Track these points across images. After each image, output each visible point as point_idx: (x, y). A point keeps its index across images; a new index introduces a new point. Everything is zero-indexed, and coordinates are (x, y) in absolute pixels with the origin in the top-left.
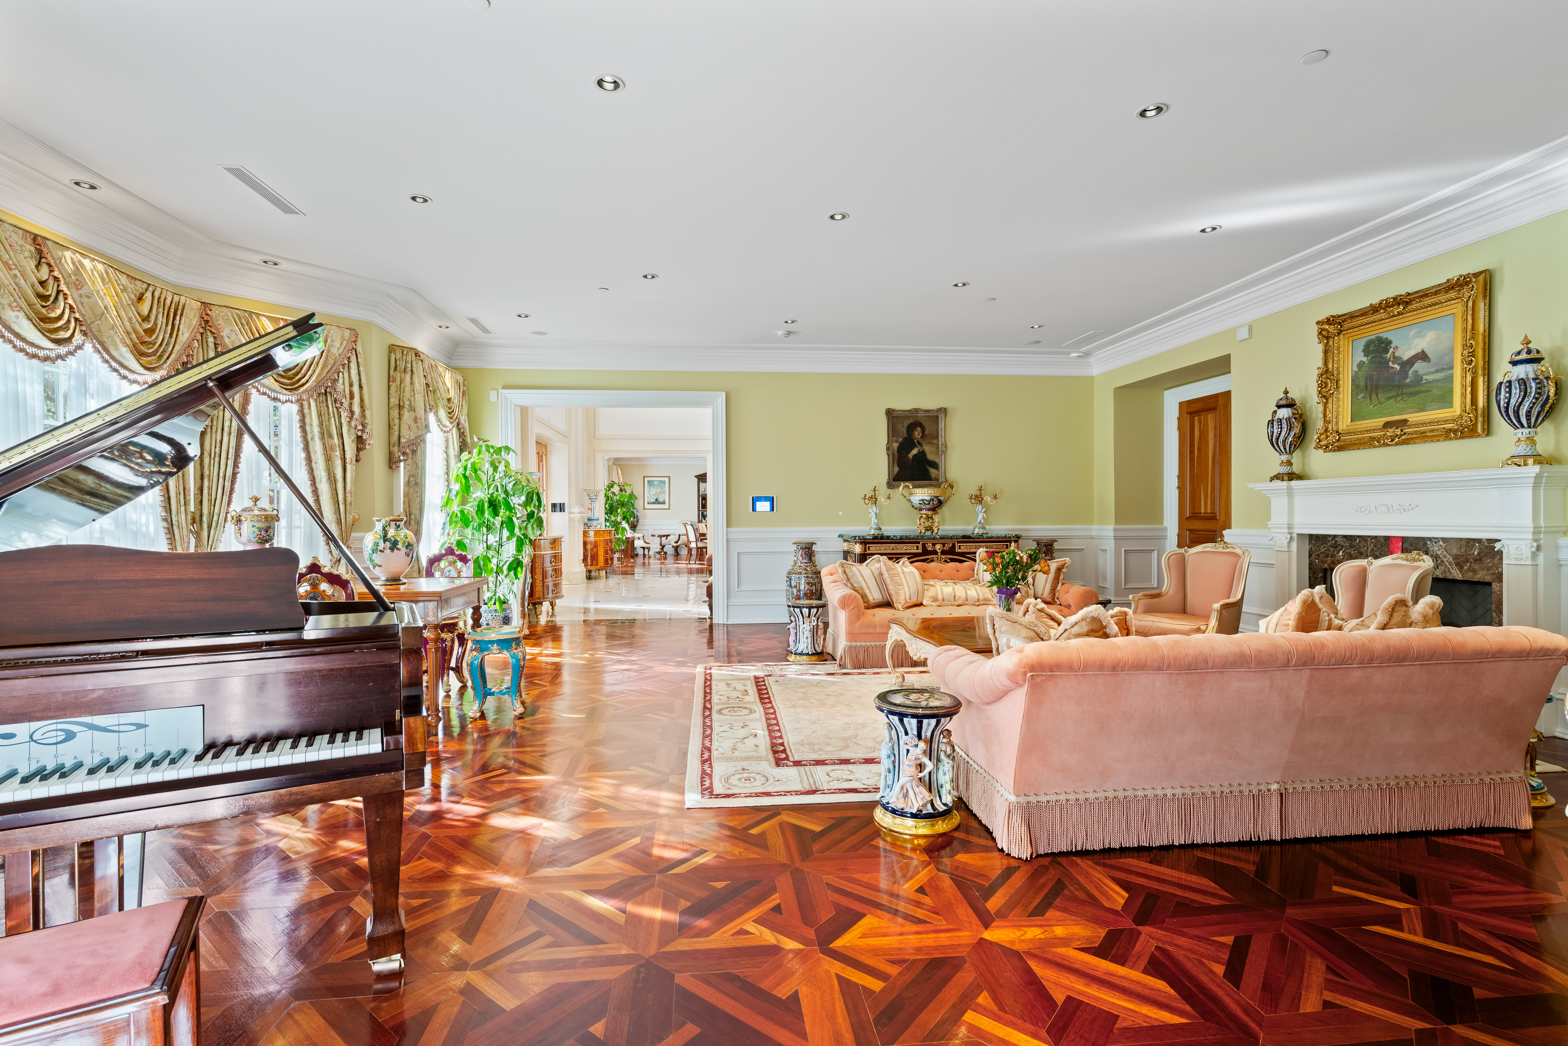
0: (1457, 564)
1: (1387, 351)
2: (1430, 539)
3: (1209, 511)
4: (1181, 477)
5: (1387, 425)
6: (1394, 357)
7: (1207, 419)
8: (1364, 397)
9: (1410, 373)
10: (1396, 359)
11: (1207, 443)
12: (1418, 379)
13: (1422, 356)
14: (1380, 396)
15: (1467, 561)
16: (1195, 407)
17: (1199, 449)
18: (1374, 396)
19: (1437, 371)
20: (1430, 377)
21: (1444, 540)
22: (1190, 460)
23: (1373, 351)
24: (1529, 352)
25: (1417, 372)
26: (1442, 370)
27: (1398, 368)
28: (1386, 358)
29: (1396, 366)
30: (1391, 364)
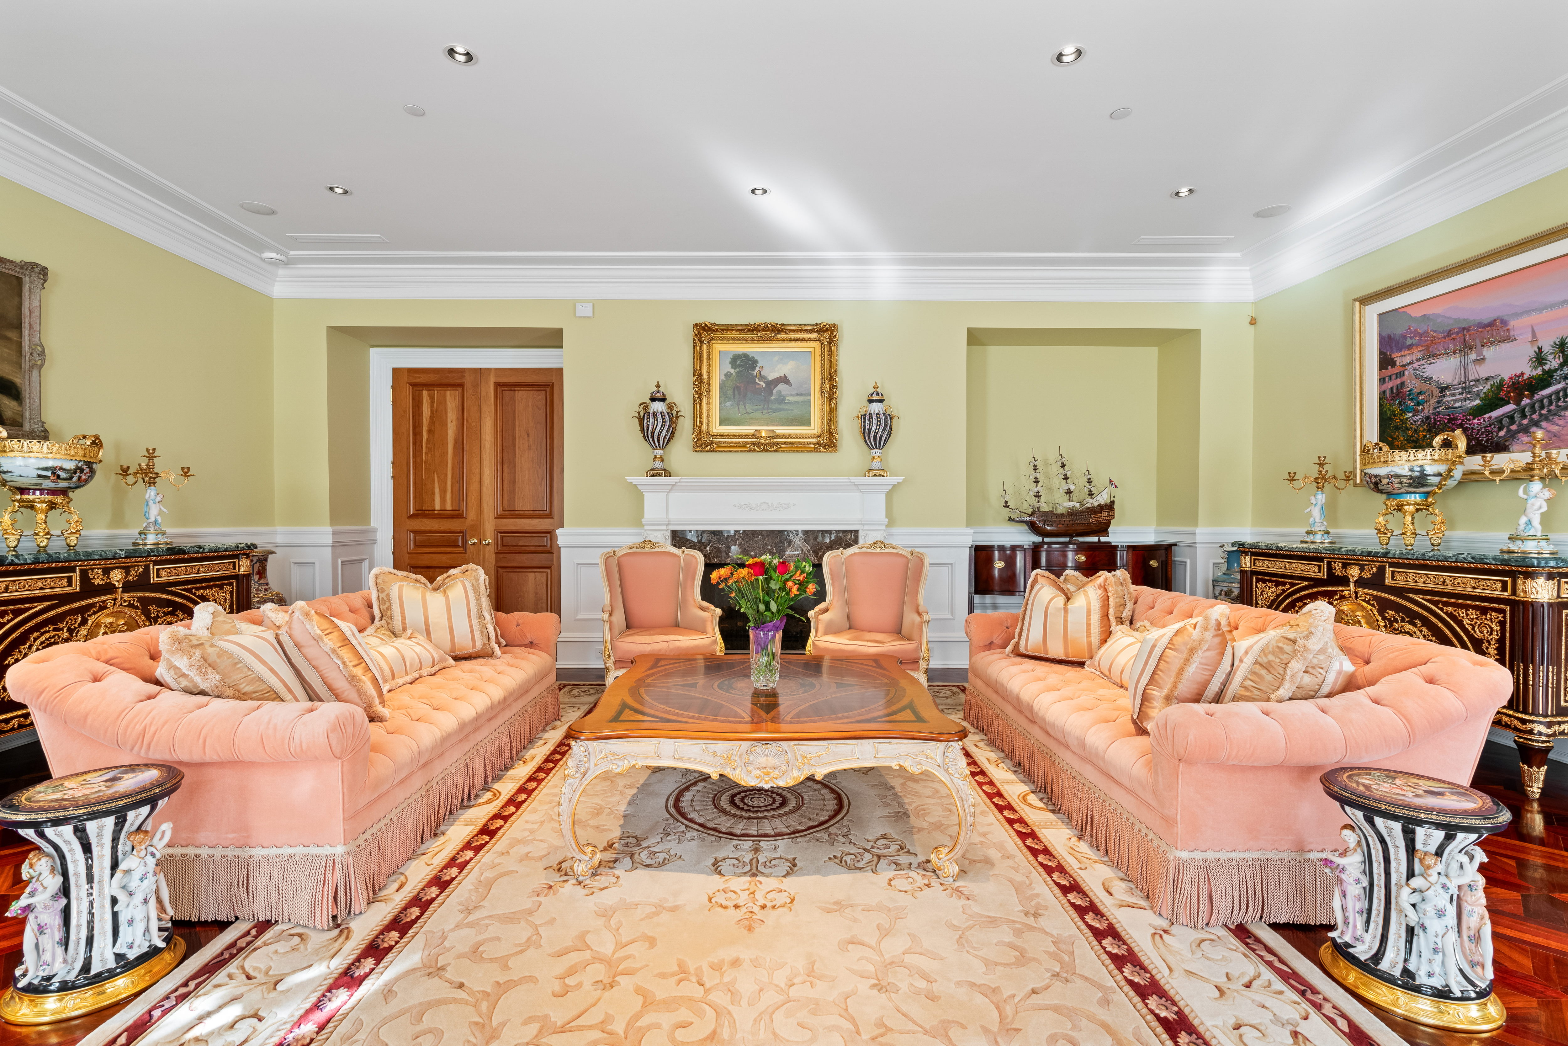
0: (814, 552)
1: (754, 369)
3: (449, 507)
4: (396, 463)
6: (760, 376)
7: (445, 396)
8: (732, 405)
9: (775, 391)
10: (762, 377)
11: (444, 425)
12: (781, 400)
13: (785, 380)
14: (747, 405)
15: (821, 548)
16: (423, 378)
17: (430, 431)
18: (742, 406)
19: (798, 395)
20: (792, 399)
22: (414, 444)
23: (740, 366)
24: (878, 394)
25: (780, 392)
26: (801, 395)
27: (764, 385)
28: (752, 374)
29: (762, 383)
30: (757, 380)
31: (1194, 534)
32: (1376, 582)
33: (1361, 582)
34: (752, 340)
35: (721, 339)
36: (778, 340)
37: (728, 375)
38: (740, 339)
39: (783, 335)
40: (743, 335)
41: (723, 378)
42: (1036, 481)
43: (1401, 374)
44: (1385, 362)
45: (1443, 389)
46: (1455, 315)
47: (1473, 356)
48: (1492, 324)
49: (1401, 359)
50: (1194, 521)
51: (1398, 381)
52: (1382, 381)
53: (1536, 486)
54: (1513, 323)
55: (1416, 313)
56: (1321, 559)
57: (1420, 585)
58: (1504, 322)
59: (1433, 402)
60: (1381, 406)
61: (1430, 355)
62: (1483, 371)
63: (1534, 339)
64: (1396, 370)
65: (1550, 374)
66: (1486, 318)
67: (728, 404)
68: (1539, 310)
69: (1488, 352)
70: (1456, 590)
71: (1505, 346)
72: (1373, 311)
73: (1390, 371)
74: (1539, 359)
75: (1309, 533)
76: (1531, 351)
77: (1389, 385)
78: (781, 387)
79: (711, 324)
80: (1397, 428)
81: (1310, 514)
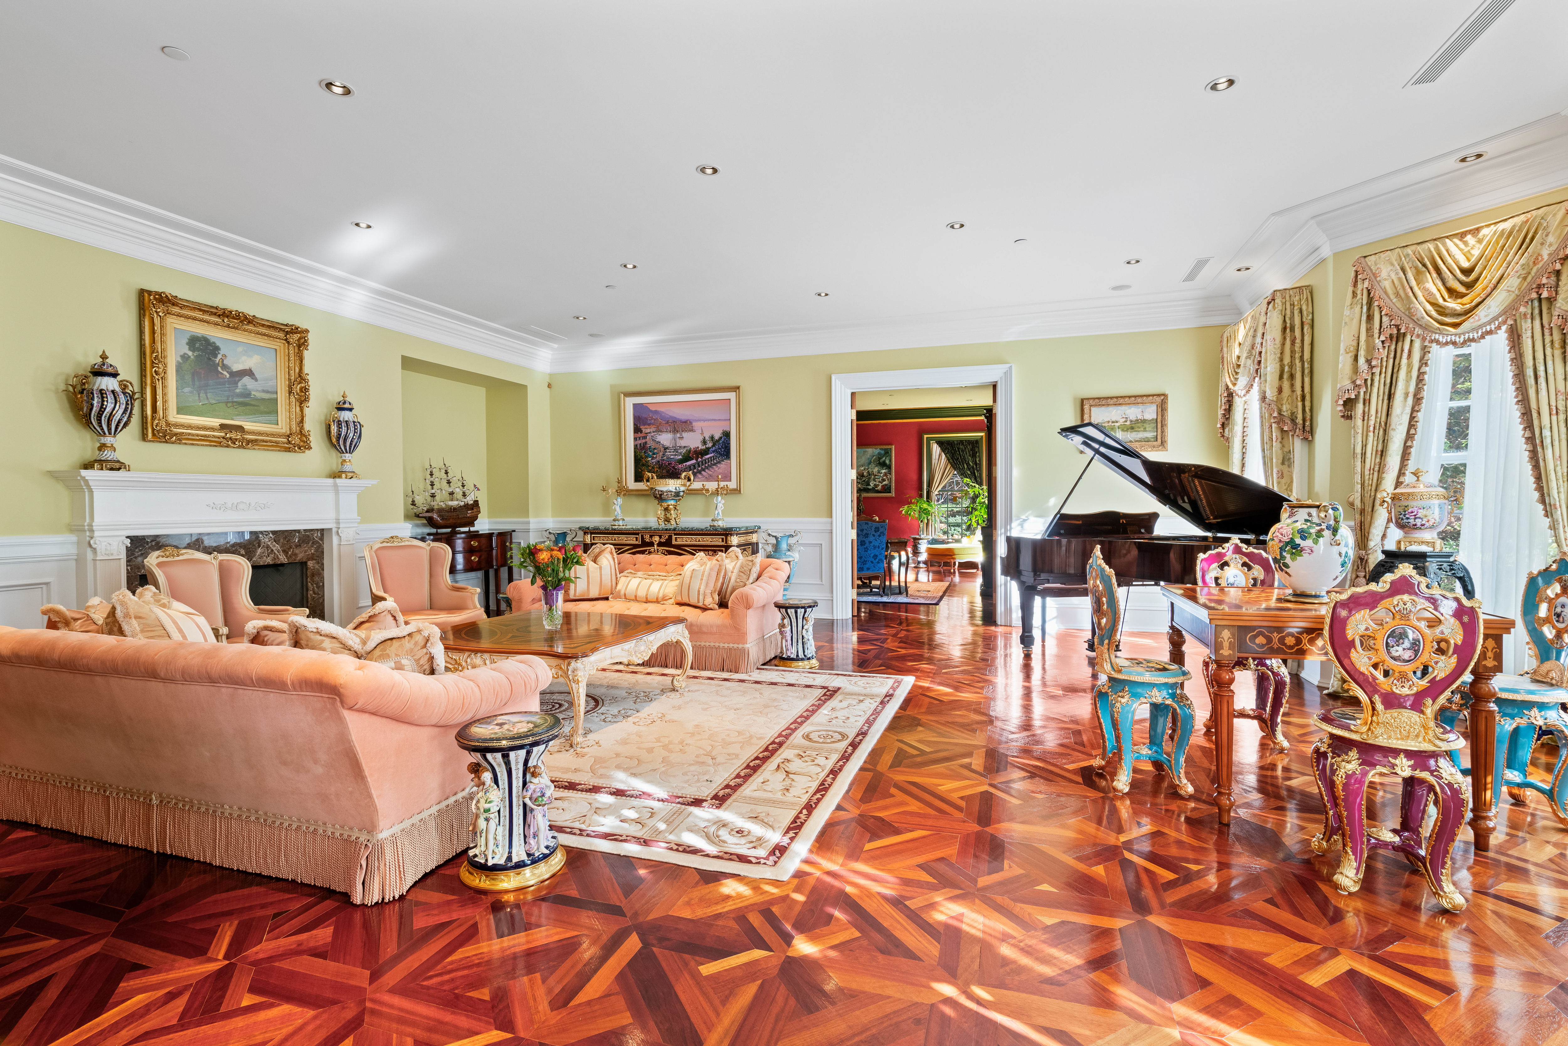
0: (284, 551)
1: (216, 356)
2: (261, 532)
5: (223, 427)
6: (223, 364)
8: (191, 392)
9: (240, 384)
10: (225, 367)
12: (247, 393)
13: (249, 373)
14: (209, 395)
18: (202, 394)
19: (264, 391)
20: (258, 395)
21: (274, 532)
23: (198, 349)
24: (345, 403)
25: (245, 385)
26: (268, 392)
27: (228, 376)
28: (214, 361)
29: (225, 373)
30: (219, 369)
31: (528, 523)
32: (668, 543)
33: (660, 544)
34: (216, 324)
35: (179, 315)
36: (245, 330)
37: (184, 357)
38: (201, 320)
39: (250, 327)
40: (206, 317)
41: (179, 359)
42: (432, 484)
43: (645, 438)
44: (637, 430)
45: (666, 449)
46: (671, 414)
47: (678, 435)
48: (686, 422)
49: (646, 430)
50: (527, 516)
51: (644, 441)
52: (635, 439)
53: (720, 498)
54: (694, 424)
55: (652, 408)
56: (638, 534)
57: (689, 543)
58: (691, 423)
59: (661, 454)
60: (635, 452)
61: (659, 431)
62: (682, 443)
63: (702, 433)
64: (643, 435)
65: (708, 449)
66: (684, 418)
67: (187, 390)
68: (705, 420)
69: (685, 435)
70: (704, 543)
71: (691, 433)
72: (630, 402)
73: (639, 435)
74: (704, 442)
75: (614, 520)
76: (701, 438)
77: (639, 442)
78: (246, 380)
79: (172, 296)
80: (643, 465)
81: (615, 510)
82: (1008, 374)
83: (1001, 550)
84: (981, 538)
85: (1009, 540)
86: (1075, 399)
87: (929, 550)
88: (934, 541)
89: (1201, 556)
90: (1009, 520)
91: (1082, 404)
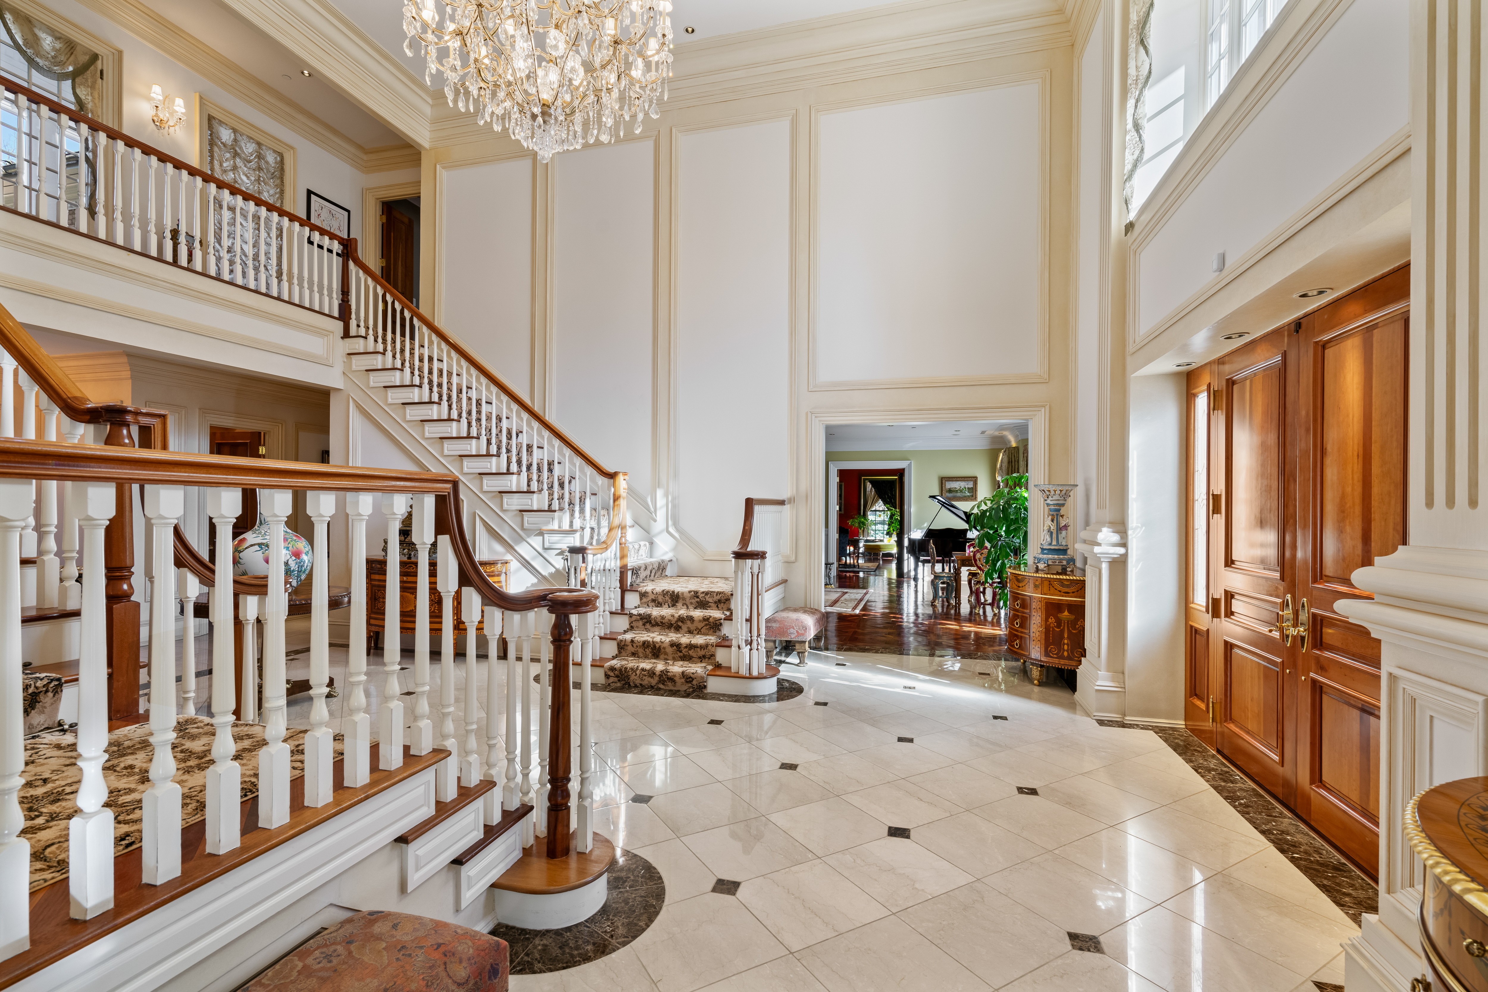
82: (910, 465)
83: (906, 543)
84: (896, 539)
85: (910, 539)
86: (939, 477)
87: (864, 546)
88: (867, 541)
89: (968, 544)
90: (909, 530)
91: (943, 480)
